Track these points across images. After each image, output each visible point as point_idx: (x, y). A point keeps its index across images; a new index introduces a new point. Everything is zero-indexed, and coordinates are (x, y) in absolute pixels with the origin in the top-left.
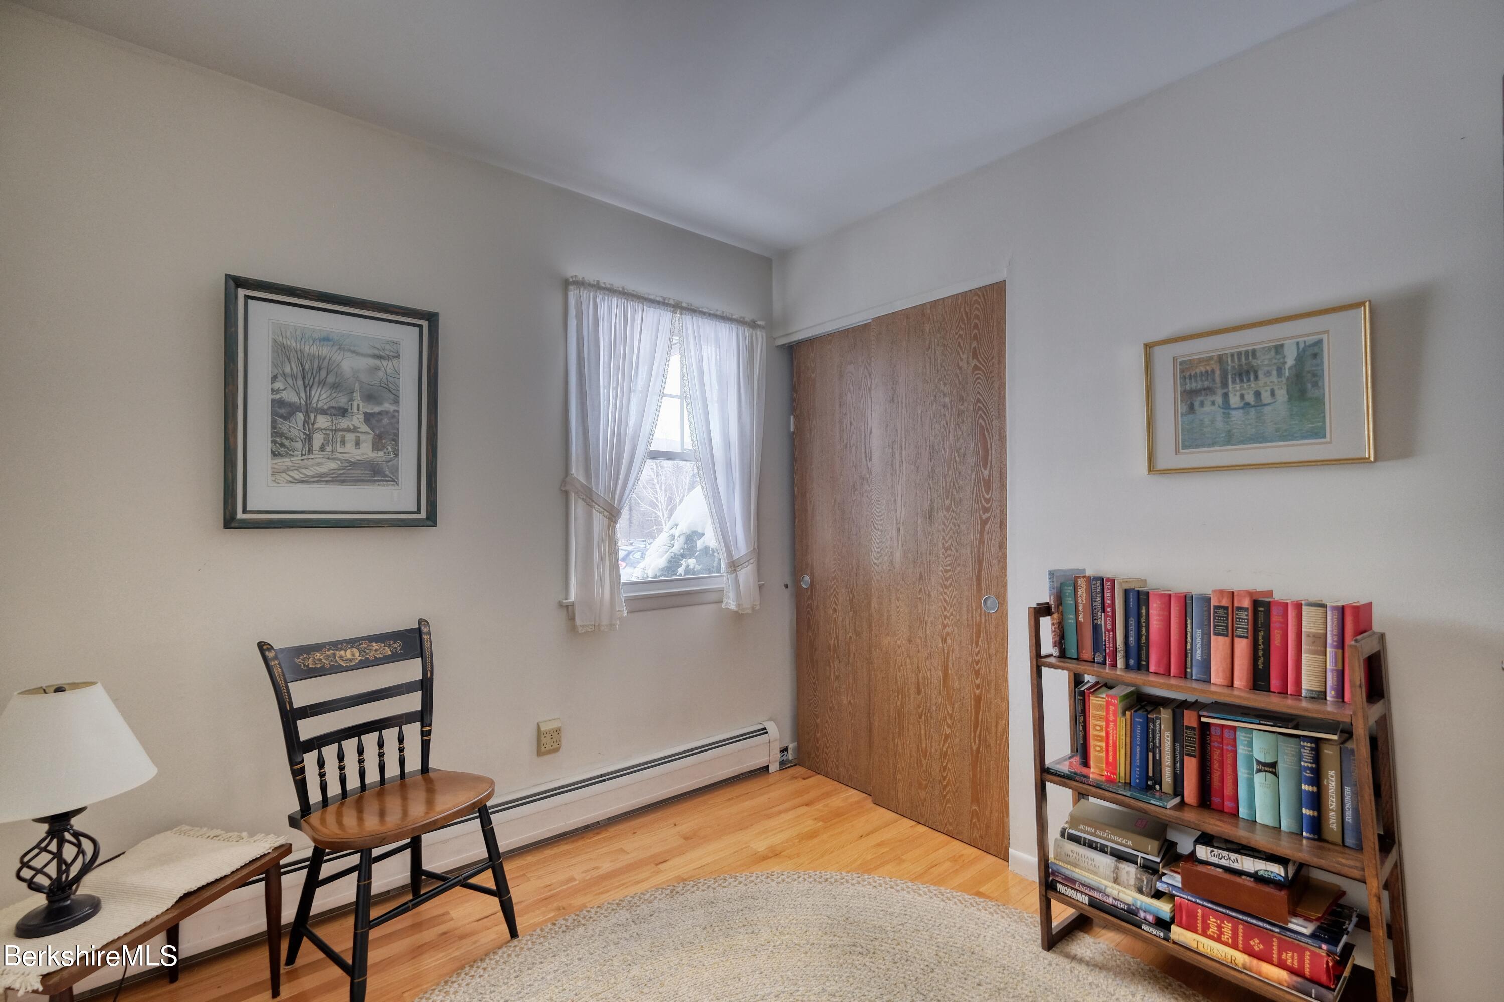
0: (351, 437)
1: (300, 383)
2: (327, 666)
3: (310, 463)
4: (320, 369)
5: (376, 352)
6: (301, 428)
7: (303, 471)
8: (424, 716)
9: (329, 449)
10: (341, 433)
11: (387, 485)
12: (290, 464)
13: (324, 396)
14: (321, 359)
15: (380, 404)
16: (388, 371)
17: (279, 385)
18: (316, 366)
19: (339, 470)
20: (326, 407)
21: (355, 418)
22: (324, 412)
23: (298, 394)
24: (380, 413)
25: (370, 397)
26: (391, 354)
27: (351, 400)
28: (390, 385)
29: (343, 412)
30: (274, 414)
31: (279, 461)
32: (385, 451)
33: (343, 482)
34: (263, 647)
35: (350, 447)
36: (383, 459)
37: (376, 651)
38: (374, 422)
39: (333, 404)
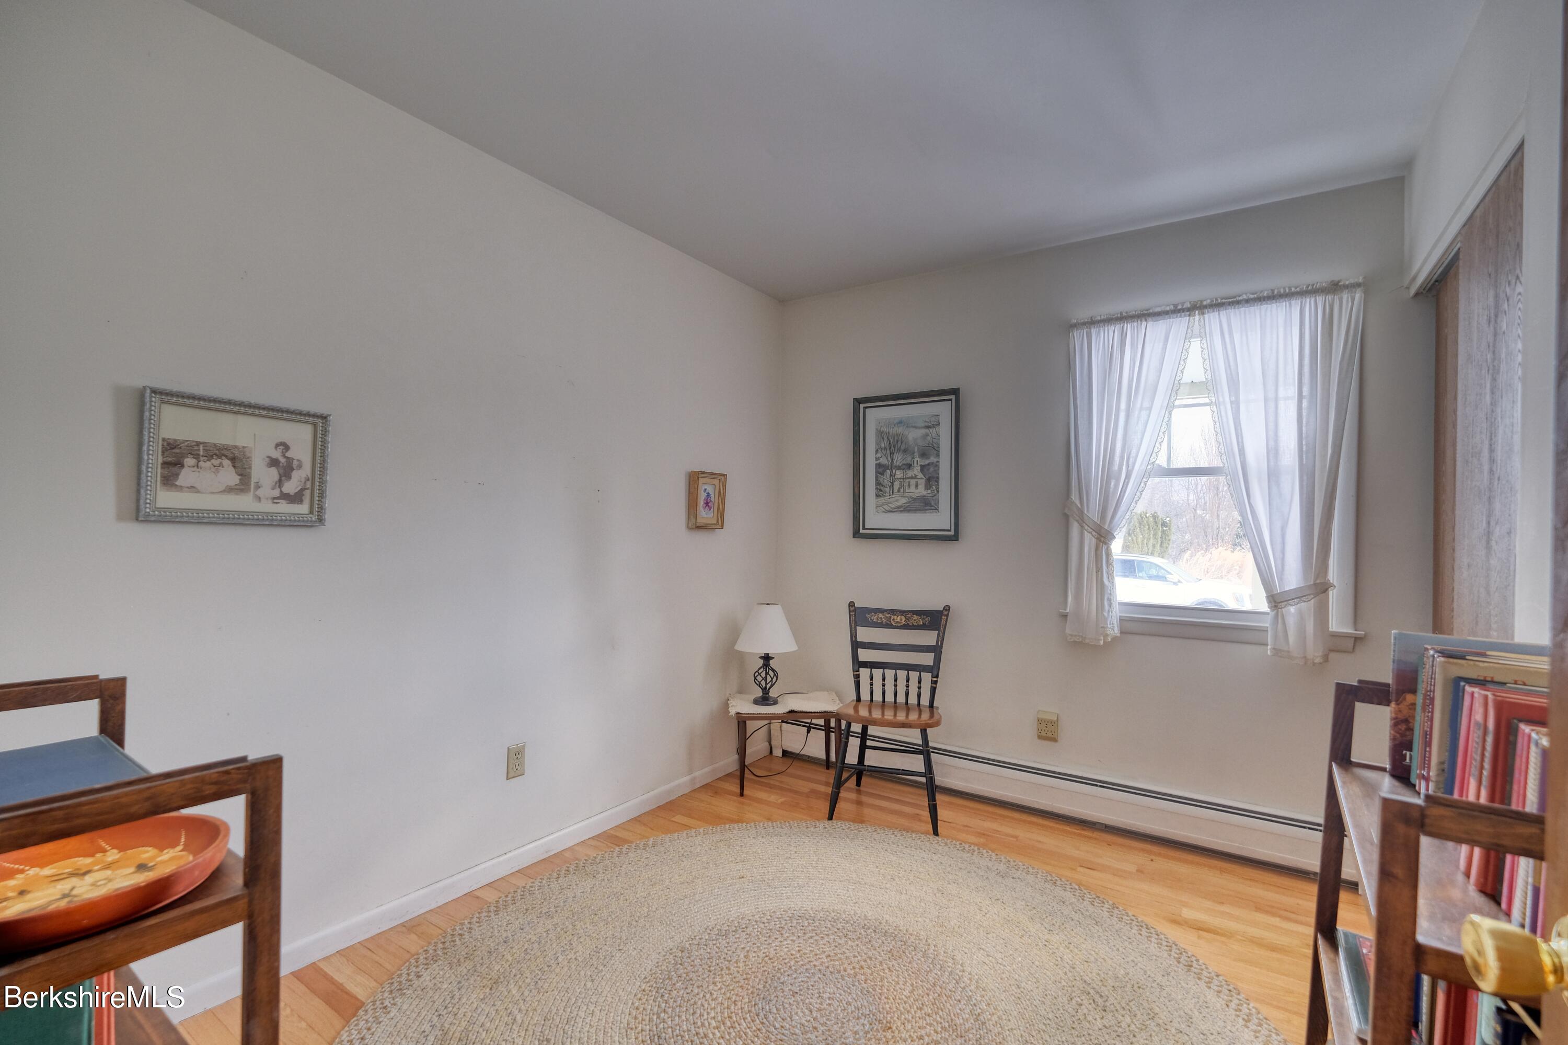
0: (913, 482)
1: (888, 452)
2: (884, 623)
3: (893, 499)
4: (897, 441)
5: (926, 424)
6: (889, 479)
7: (890, 505)
8: (934, 670)
9: (902, 490)
10: (908, 480)
11: (933, 512)
12: (884, 501)
13: (899, 458)
14: (898, 435)
15: (928, 458)
16: (934, 435)
17: (879, 455)
18: (895, 440)
19: (906, 503)
20: (900, 465)
21: (915, 470)
22: (899, 468)
23: (887, 459)
24: (929, 464)
25: (923, 455)
26: (935, 423)
27: (913, 458)
28: (934, 445)
29: (909, 466)
30: (877, 472)
31: (879, 499)
32: (932, 489)
33: (909, 511)
34: (851, 604)
35: (913, 488)
36: (931, 495)
37: (915, 620)
38: (925, 470)
39: (904, 462)
